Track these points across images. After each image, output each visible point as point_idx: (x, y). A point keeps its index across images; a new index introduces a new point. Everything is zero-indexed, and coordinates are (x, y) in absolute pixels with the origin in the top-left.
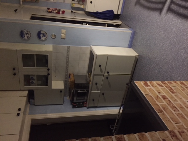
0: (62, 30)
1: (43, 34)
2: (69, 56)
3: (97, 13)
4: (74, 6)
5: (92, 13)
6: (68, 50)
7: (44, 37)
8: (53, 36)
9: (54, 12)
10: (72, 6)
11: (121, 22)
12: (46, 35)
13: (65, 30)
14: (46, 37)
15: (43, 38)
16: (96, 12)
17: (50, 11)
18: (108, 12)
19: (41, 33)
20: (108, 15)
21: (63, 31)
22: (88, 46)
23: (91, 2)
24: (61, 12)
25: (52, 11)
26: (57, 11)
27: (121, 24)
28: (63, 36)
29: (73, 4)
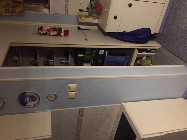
0: (70, 85)
1: (32, 97)
2: (81, 123)
3: (124, 33)
4: (84, 21)
5: (115, 34)
6: (79, 114)
7: (34, 100)
8: (51, 97)
9: (52, 33)
10: (80, 21)
11: (160, 46)
12: (38, 98)
13: (76, 85)
14: (36, 102)
15: (32, 104)
16: (121, 32)
17: (44, 32)
18: (142, 32)
19: (27, 96)
20: (141, 37)
21: (73, 86)
22: (116, 103)
23: (116, 17)
24: (62, 34)
25: (47, 33)
26: (55, 33)
27: (159, 48)
28: (72, 94)
29: (82, 18)
